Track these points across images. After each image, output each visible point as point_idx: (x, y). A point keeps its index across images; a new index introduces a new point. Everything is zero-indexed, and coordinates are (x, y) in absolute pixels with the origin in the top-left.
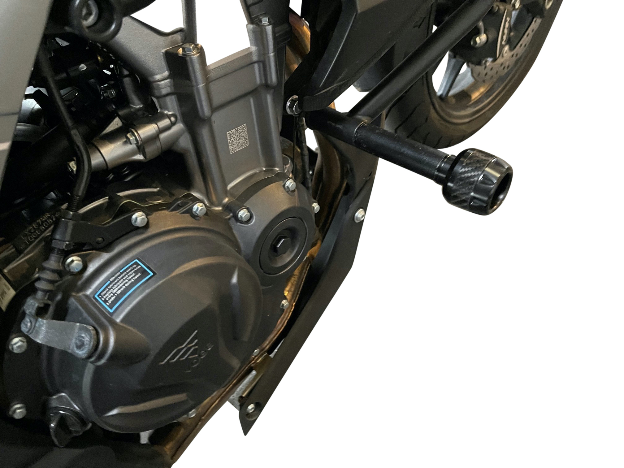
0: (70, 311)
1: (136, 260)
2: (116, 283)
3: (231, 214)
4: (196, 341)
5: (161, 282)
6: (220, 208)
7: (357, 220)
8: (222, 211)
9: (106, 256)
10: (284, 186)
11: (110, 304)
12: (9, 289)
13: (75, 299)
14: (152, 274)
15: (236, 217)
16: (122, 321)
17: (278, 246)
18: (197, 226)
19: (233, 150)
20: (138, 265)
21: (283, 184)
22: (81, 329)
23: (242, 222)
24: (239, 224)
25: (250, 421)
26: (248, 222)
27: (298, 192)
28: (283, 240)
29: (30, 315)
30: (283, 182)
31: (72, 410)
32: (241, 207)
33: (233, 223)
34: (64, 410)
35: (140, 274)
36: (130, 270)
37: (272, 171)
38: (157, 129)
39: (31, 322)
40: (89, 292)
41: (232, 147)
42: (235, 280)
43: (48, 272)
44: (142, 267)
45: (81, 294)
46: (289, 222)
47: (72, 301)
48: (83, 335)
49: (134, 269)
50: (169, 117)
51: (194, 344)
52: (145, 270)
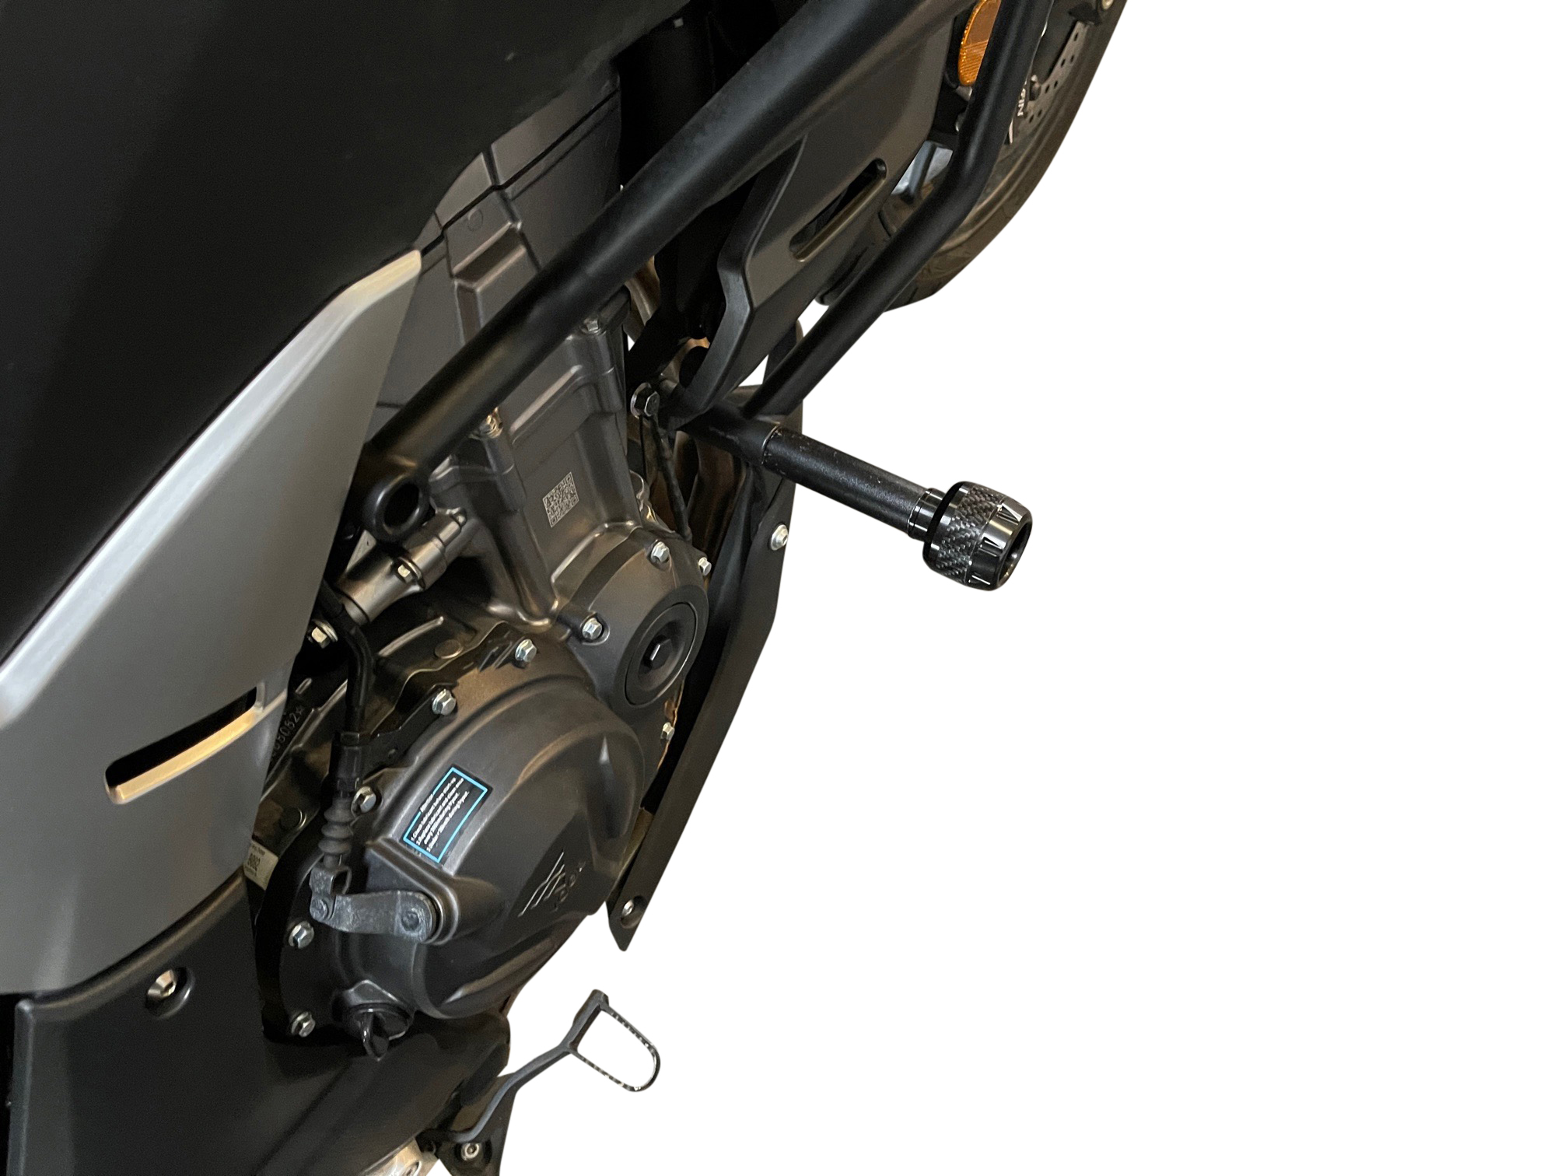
0: (371, 870)
1: (453, 769)
2: (432, 815)
3: (569, 631)
4: (563, 866)
5: (505, 799)
6: (546, 622)
7: (775, 545)
8: (550, 626)
9: (406, 774)
10: (649, 556)
11: (432, 850)
12: (263, 853)
13: (376, 850)
14: (486, 790)
15: (578, 635)
16: (459, 872)
17: (652, 659)
18: (526, 679)
19: (554, 520)
20: (459, 778)
21: (646, 554)
22: (405, 899)
23: (588, 640)
24: (584, 643)
25: (629, 930)
26: (599, 638)
27: (674, 559)
28: (659, 646)
29: (323, 893)
30: (647, 549)
31: (388, 1004)
32: (584, 617)
33: (573, 646)
34: (373, 1006)
35: (466, 794)
36: (448, 788)
37: (623, 530)
38: (440, 545)
39: (325, 903)
40: (392, 834)
41: (552, 517)
42: (604, 756)
43: (336, 827)
44: (465, 780)
45: (380, 840)
46: (667, 615)
47: (371, 853)
48: (413, 910)
49: (454, 785)
50: (453, 518)
51: (560, 872)
52: (474, 786)
